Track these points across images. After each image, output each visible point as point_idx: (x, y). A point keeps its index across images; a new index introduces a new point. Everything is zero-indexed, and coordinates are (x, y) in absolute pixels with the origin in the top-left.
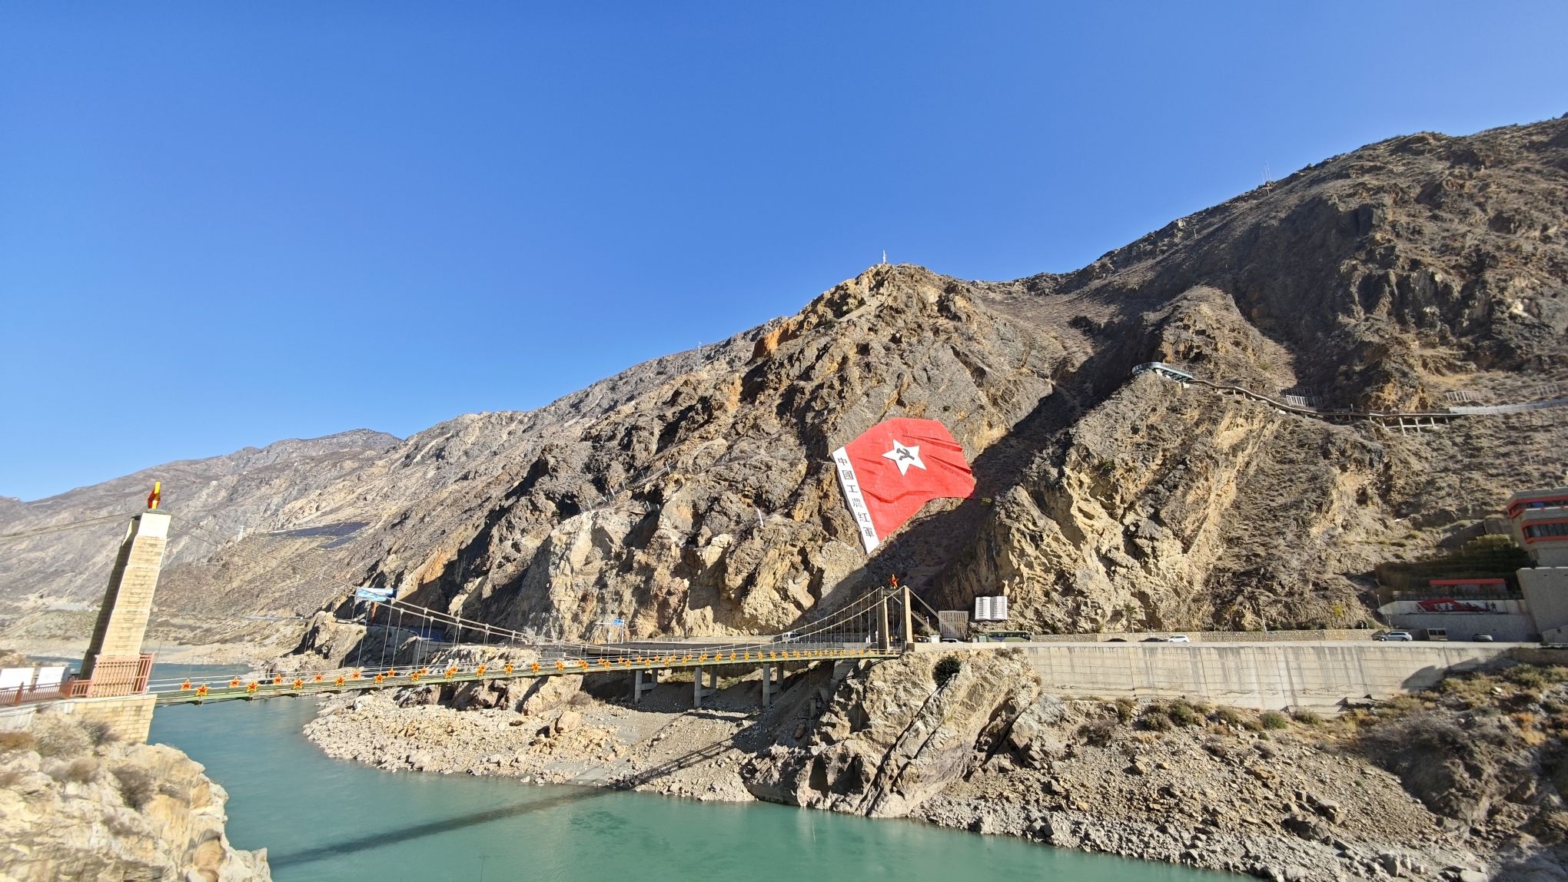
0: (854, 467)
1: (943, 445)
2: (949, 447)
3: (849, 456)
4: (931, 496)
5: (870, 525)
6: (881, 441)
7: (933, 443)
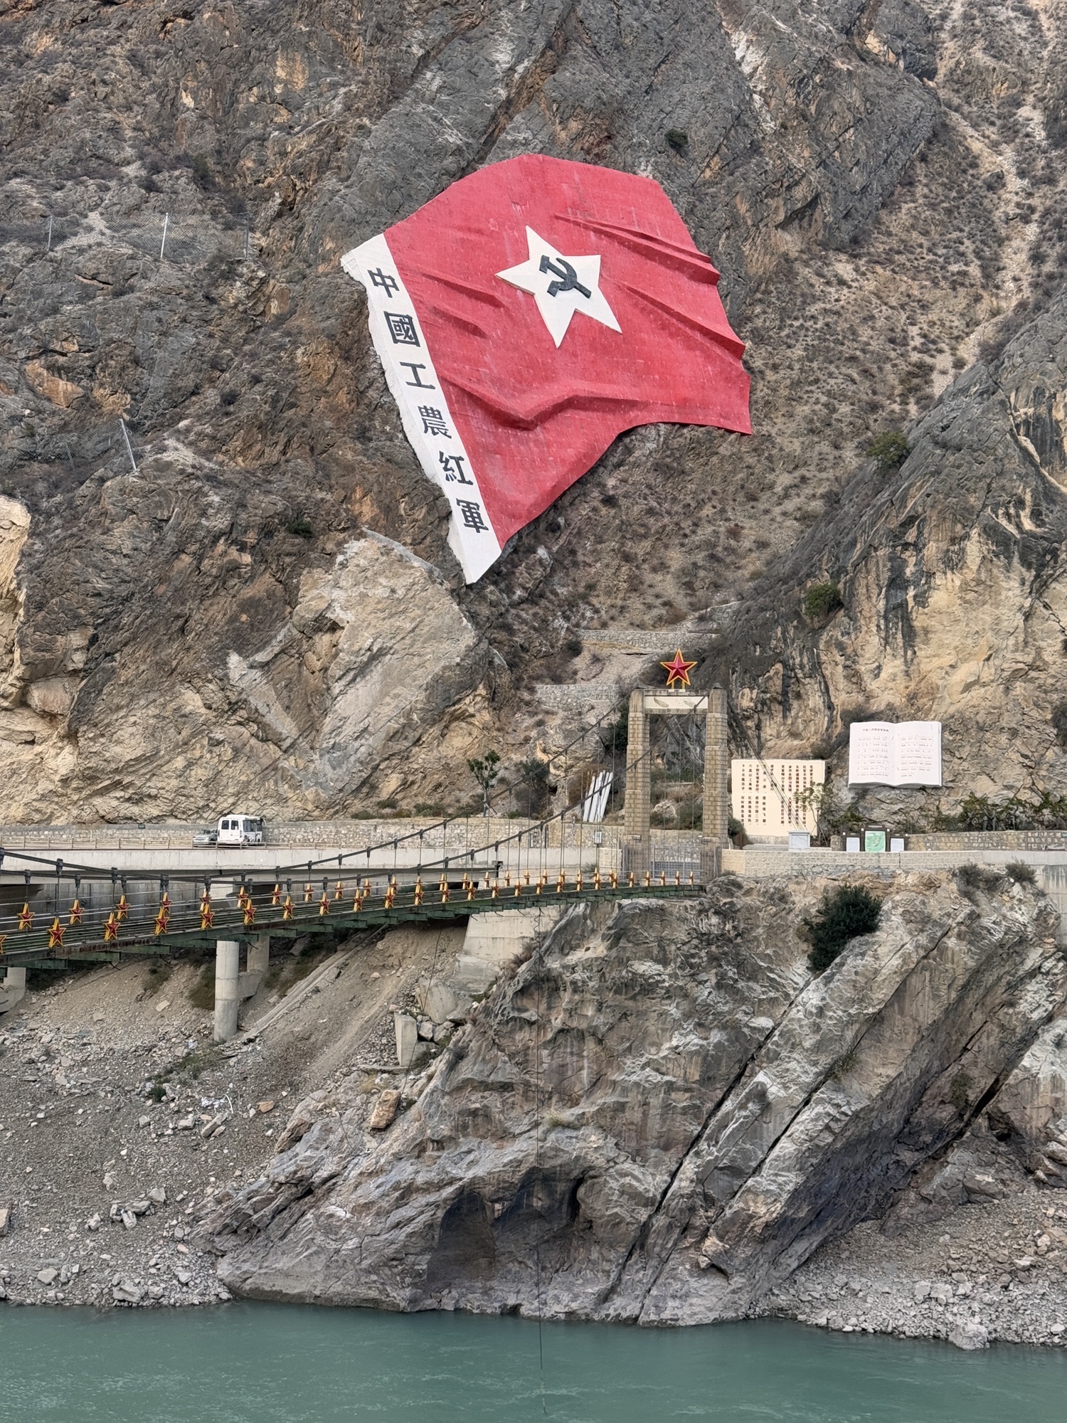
0: (418, 303)
1: (665, 260)
2: (680, 266)
3: (401, 268)
4: (636, 417)
5: (473, 494)
6: (492, 225)
7: (636, 249)
